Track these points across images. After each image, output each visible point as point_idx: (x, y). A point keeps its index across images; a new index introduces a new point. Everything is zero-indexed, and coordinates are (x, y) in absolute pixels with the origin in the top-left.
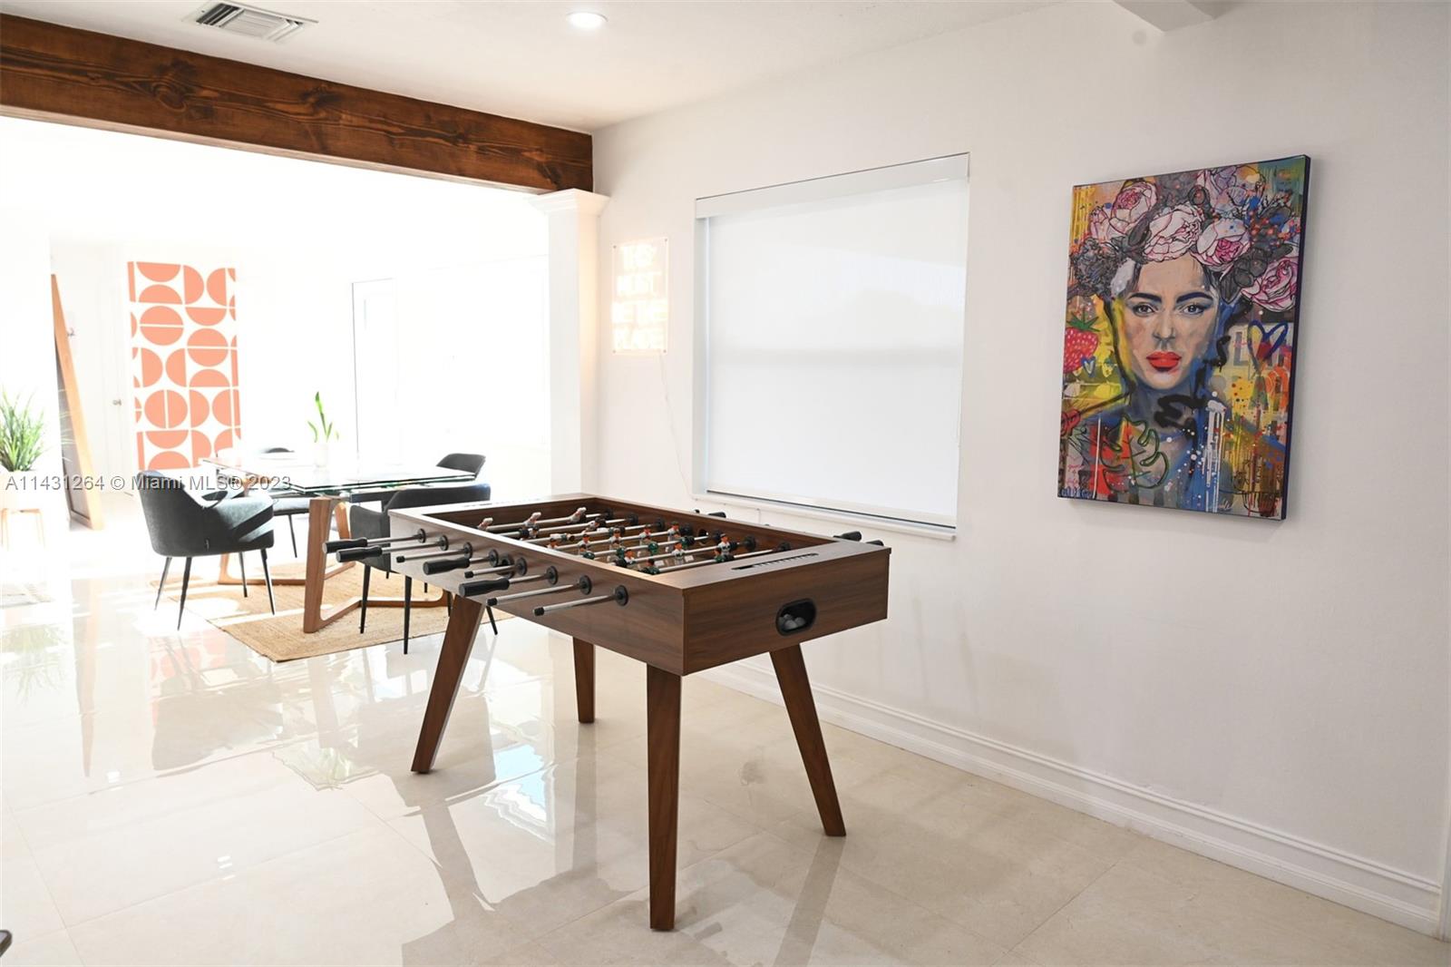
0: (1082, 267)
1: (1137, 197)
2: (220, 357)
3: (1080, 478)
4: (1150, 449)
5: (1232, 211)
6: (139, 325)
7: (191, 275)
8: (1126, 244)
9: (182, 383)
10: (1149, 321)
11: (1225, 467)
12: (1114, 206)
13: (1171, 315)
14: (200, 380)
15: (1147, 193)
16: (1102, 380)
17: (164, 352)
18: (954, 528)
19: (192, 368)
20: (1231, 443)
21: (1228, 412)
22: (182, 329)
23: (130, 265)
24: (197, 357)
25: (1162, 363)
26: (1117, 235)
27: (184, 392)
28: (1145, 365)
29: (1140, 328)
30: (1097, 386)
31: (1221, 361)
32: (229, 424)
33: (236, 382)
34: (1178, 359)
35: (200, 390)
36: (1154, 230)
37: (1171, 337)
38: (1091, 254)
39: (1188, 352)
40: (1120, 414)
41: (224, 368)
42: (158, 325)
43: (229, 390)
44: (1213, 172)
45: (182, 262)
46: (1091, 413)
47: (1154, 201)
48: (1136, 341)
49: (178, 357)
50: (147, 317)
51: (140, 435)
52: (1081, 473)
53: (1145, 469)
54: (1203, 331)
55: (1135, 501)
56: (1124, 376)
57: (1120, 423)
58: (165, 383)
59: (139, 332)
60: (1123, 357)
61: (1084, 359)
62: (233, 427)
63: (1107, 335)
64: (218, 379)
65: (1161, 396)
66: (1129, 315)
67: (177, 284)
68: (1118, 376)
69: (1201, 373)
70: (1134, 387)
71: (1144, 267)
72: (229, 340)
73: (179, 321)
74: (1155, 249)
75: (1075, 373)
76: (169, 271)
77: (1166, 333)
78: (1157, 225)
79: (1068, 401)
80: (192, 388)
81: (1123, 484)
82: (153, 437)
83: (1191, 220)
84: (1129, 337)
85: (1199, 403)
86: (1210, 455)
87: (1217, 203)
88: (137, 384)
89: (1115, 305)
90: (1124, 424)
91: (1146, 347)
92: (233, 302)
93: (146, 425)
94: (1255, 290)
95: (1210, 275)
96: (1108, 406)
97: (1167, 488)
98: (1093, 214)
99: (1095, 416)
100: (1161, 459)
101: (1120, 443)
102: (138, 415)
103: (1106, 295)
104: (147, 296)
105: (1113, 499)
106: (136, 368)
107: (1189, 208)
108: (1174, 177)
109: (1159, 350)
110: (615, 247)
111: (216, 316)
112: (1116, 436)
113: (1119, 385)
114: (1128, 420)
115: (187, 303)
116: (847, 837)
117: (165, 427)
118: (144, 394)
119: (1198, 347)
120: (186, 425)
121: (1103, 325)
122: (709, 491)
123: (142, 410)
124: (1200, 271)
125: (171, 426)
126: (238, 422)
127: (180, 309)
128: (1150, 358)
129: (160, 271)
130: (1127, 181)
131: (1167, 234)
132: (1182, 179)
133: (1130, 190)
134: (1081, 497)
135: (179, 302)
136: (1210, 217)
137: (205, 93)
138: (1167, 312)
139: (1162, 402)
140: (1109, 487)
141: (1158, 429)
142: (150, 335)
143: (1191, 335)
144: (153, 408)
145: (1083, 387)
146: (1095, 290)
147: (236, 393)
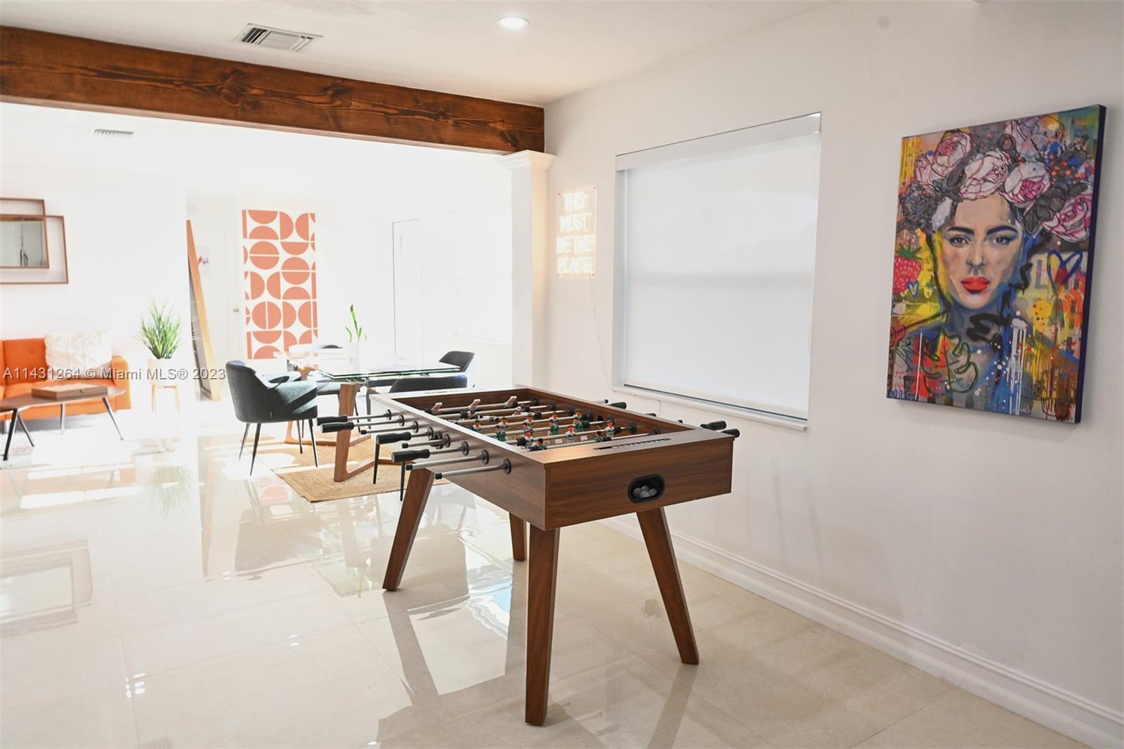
0: (908, 205)
1: (954, 146)
2: (303, 278)
3: (905, 384)
4: (963, 359)
5: (1035, 156)
6: (249, 255)
7: (285, 219)
8: (945, 185)
9: (278, 297)
10: (964, 251)
11: (1027, 376)
12: (936, 154)
13: (982, 245)
14: (291, 294)
15: (963, 142)
16: (924, 300)
17: (265, 274)
18: (806, 420)
19: (285, 286)
20: (1032, 356)
21: (1030, 329)
22: (278, 258)
23: (244, 212)
24: (289, 278)
25: (974, 287)
26: (937, 177)
27: (279, 303)
28: (959, 288)
29: (956, 256)
30: (920, 305)
31: (1024, 285)
32: (310, 327)
33: (314, 297)
34: (987, 283)
35: (289, 301)
36: (968, 173)
37: (982, 264)
38: (916, 194)
39: (995, 277)
40: (939, 329)
41: (307, 286)
42: (262, 255)
43: (309, 303)
44: (1019, 122)
45: (278, 210)
46: (914, 328)
47: (968, 149)
48: (952, 268)
49: (275, 277)
50: (255, 249)
51: (249, 334)
52: (906, 378)
53: (958, 376)
54: (1009, 259)
55: (949, 403)
56: (942, 297)
57: (938, 337)
58: (266, 297)
59: (249, 260)
60: (942, 281)
61: (910, 282)
62: (312, 329)
63: (928, 263)
64: (301, 294)
65: (973, 314)
66: (947, 244)
67: (275, 225)
68: (937, 298)
69: (1007, 296)
70: (950, 306)
71: (960, 205)
72: (310, 266)
73: (276, 251)
74: (968, 189)
75: (902, 295)
76: (269, 216)
77: (977, 261)
78: (970, 169)
79: (896, 318)
80: (285, 301)
81: (940, 388)
82: (257, 335)
83: (999, 163)
84: (946, 264)
85: (1005, 322)
86: (1014, 366)
87: (1023, 149)
88: (247, 298)
89: (936, 237)
90: (941, 338)
91: (961, 272)
92: (313, 238)
93: (253, 327)
94: (1054, 223)
95: (1015, 211)
96: (929, 323)
97: (977, 393)
98: (918, 160)
99: (918, 331)
100: (972, 368)
101: (938, 353)
102: (248, 319)
103: (927, 229)
104: (255, 234)
105: (931, 401)
106: (247, 285)
107: (998, 154)
108: (986, 127)
109: (972, 275)
110: (559, 194)
111: (301, 248)
112: (934, 348)
113: (938, 304)
114: (945, 334)
115: (282, 239)
116: (700, 665)
117: (265, 328)
118: (252, 304)
119: (1005, 273)
120: (280, 327)
121: (925, 254)
122: (625, 385)
123: (251, 316)
124: (1007, 207)
125: (270, 328)
126: (316, 325)
127: (277, 243)
128: (964, 282)
129: (264, 216)
130: (947, 132)
131: (979, 176)
132: (992, 129)
133: (948, 140)
134: (905, 399)
135: (276, 238)
136: (1016, 161)
137: (254, 91)
138: (979, 243)
139: (973, 320)
140: (929, 390)
141: (970, 343)
142: (256, 262)
143: (999, 263)
144: (258, 315)
145: (908, 306)
146: (919, 225)
147: (315, 304)
